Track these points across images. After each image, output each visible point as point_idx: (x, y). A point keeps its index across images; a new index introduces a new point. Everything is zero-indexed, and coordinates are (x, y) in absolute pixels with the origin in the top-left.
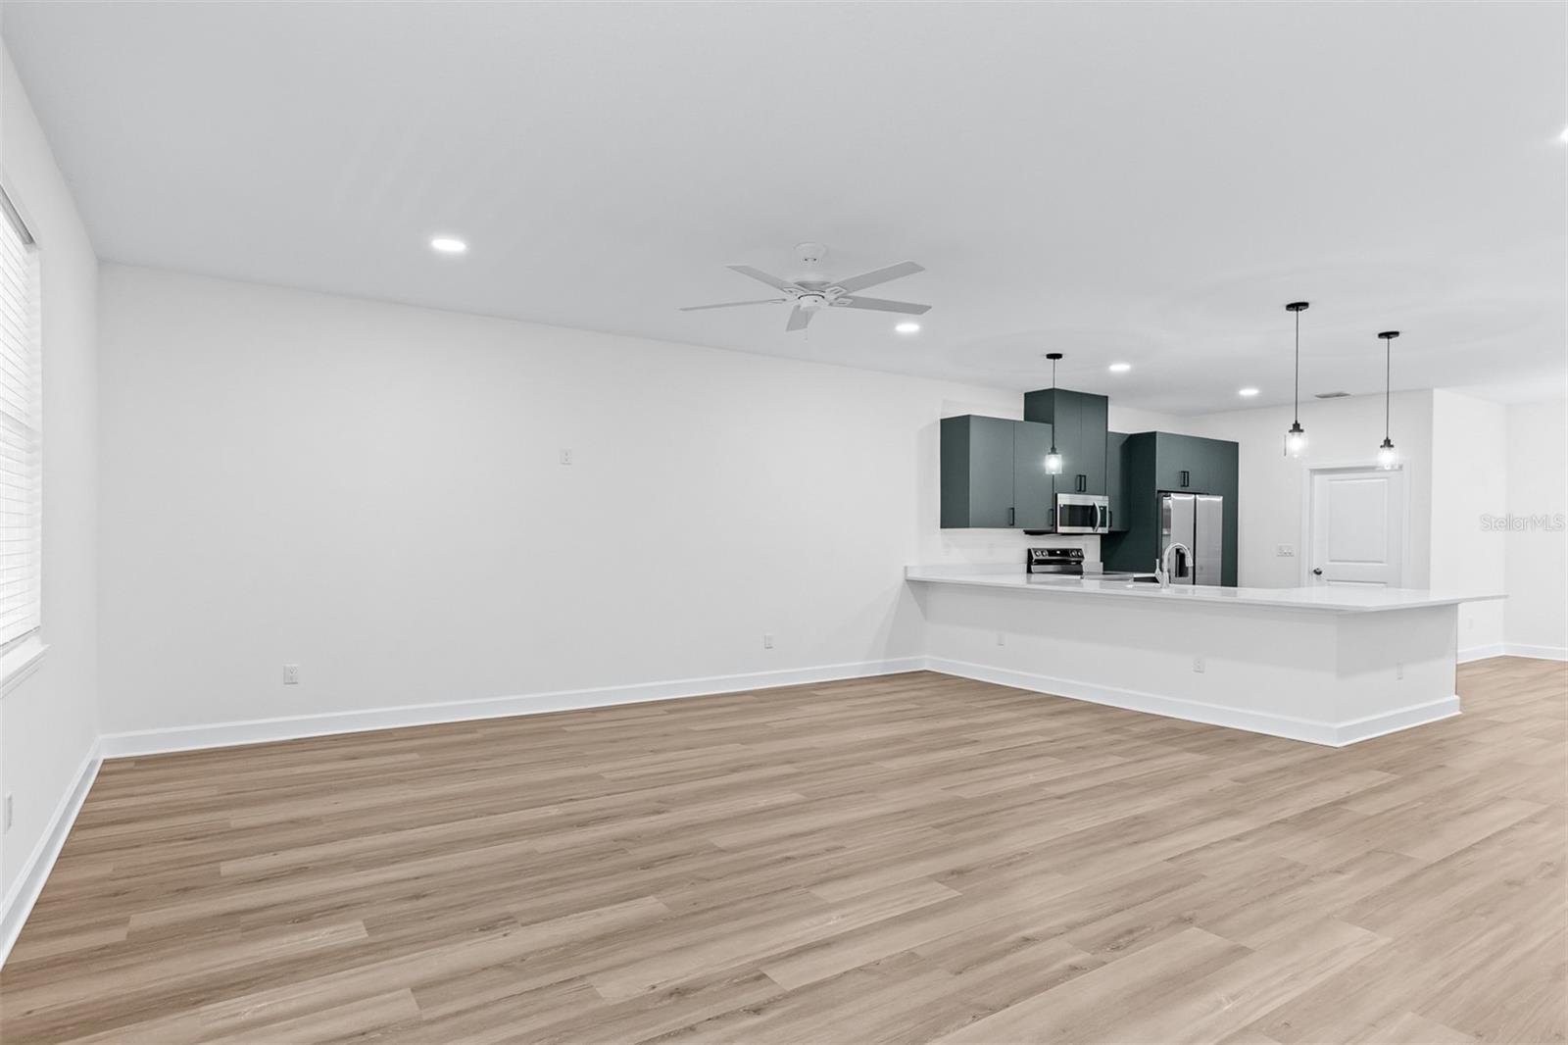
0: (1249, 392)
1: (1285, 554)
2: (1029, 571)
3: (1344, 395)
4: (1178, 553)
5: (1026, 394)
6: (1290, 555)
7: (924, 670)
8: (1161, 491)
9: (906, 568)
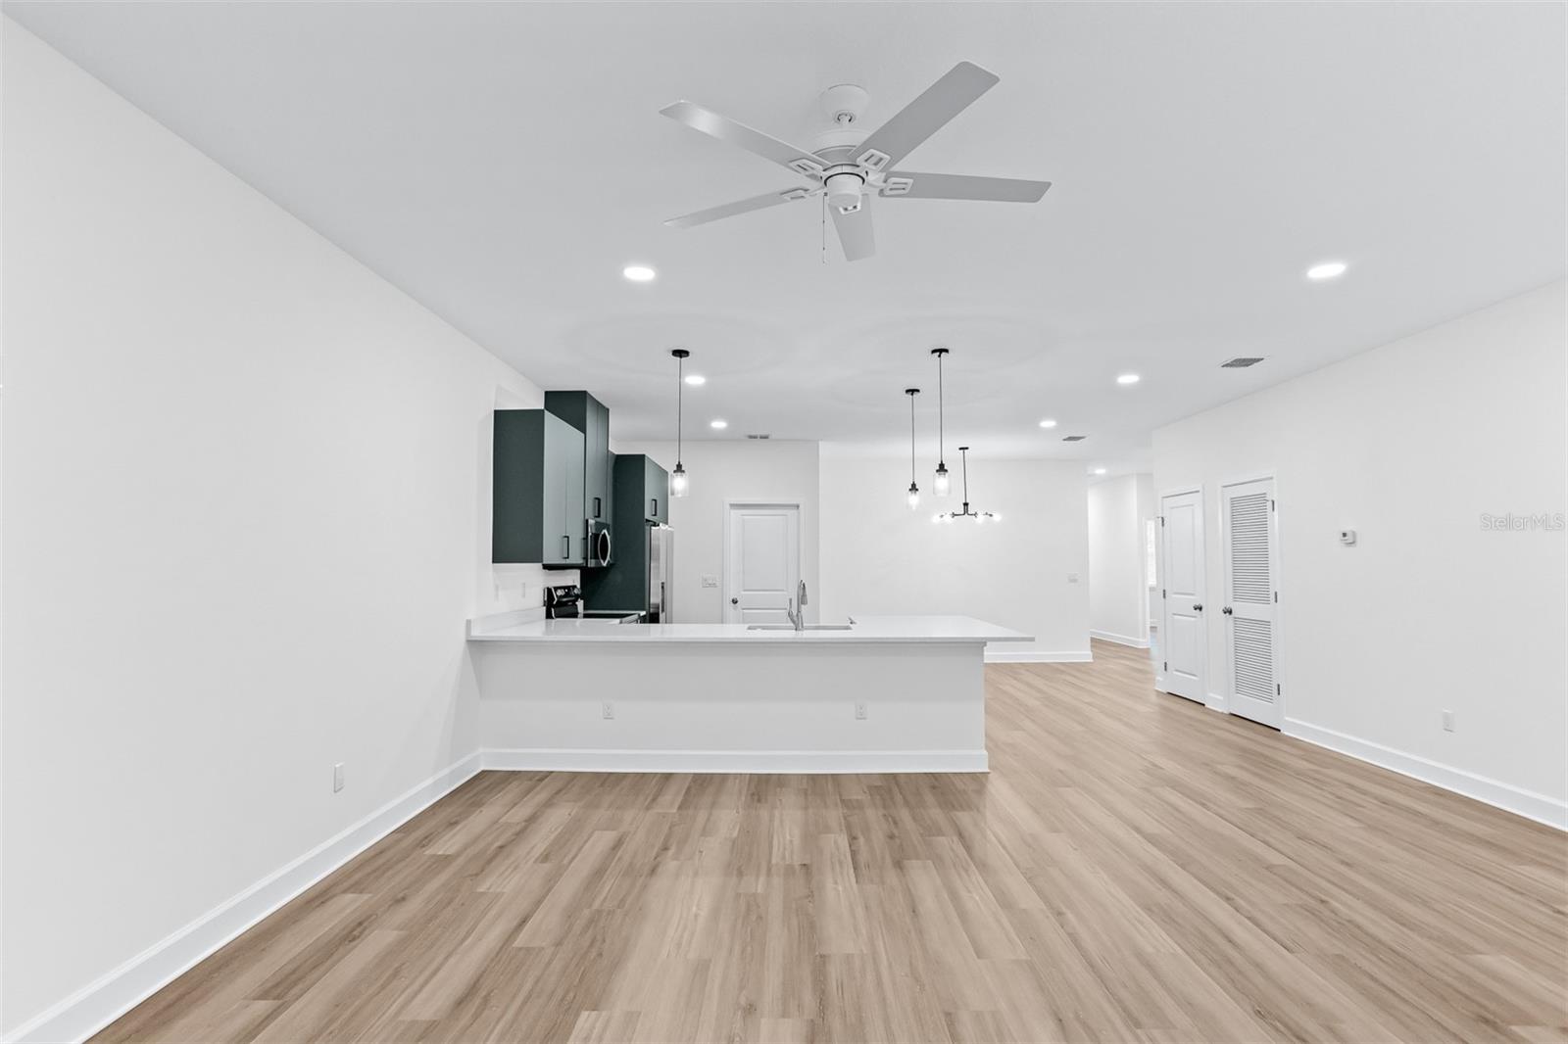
0: (719, 425)
1: (709, 585)
2: (549, 616)
3: (766, 437)
4: (663, 587)
5: (546, 393)
6: (714, 585)
7: (483, 772)
8: (647, 521)
9: (469, 622)
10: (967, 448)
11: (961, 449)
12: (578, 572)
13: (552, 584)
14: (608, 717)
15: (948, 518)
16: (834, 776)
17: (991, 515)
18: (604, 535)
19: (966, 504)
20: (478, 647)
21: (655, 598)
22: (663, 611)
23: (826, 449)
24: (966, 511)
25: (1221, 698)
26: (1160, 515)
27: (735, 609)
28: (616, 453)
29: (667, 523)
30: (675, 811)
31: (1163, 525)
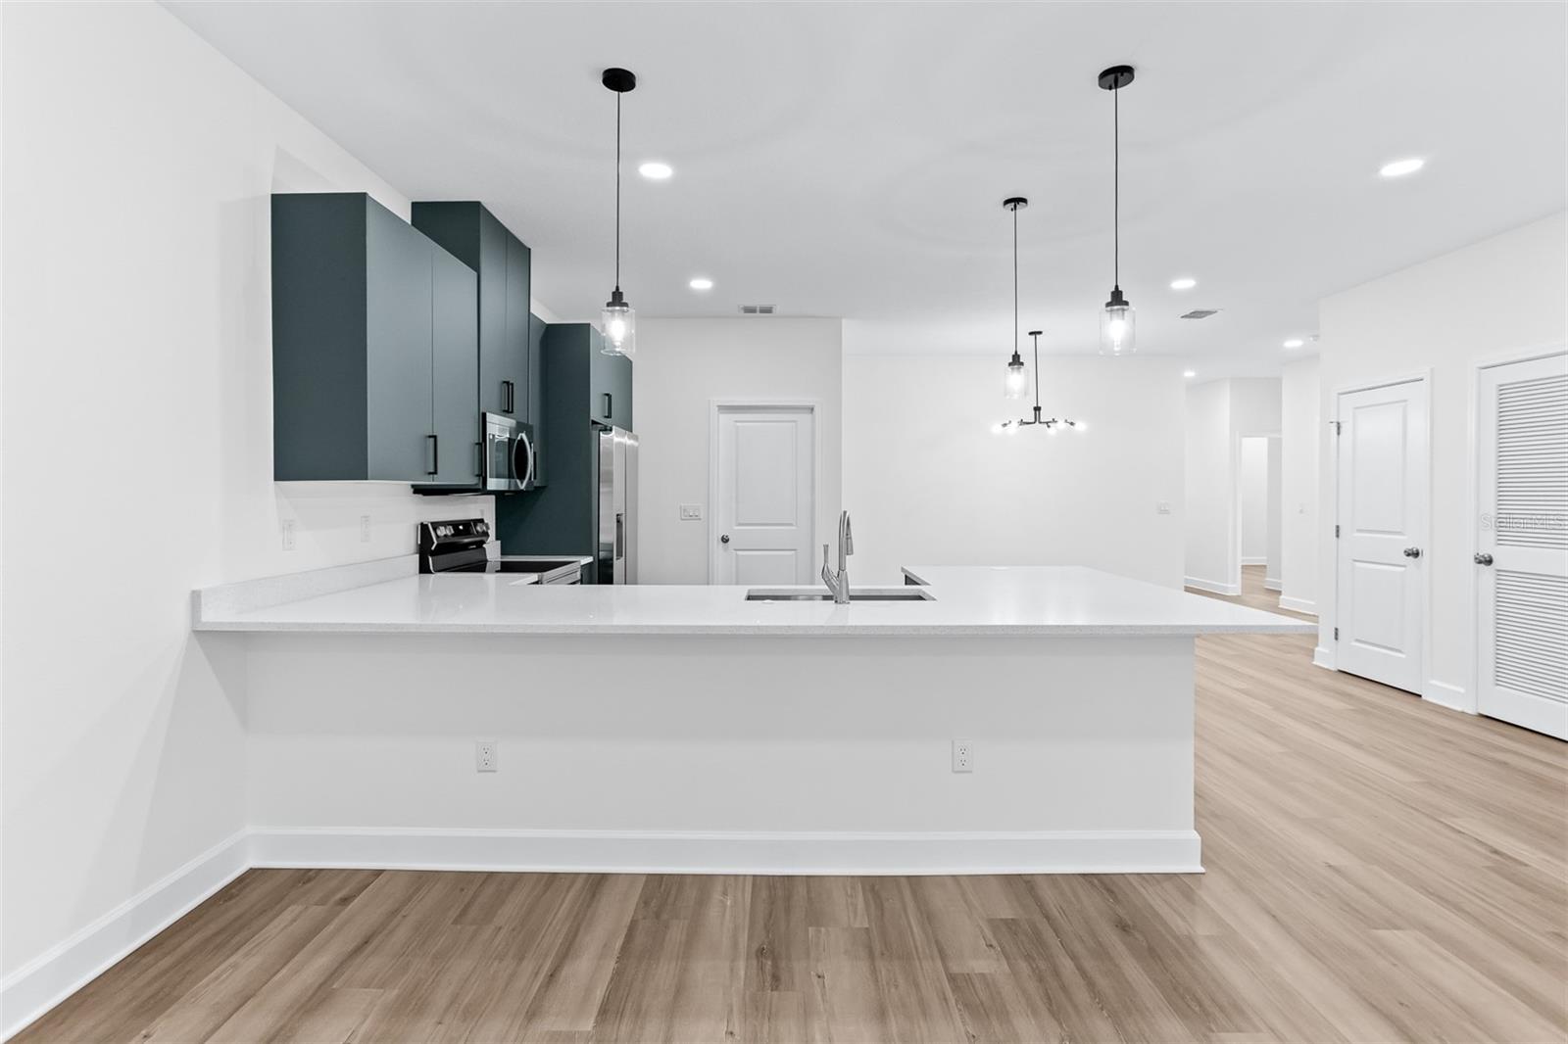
0: (701, 285)
1: (689, 516)
2: (424, 569)
3: (768, 310)
4: (618, 521)
5: (413, 203)
6: (697, 518)
7: (252, 871)
8: (594, 422)
9: (196, 597)
10: (1040, 333)
11: (1031, 333)
12: (493, 497)
13: (427, 519)
14: (486, 768)
15: (1014, 428)
16: (914, 881)
17: (1072, 424)
18: (522, 440)
19: (1037, 409)
20: (215, 642)
21: (607, 535)
22: (619, 554)
23: (852, 332)
24: (1037, 419)
25: (1462, 690)
26: (1335, 420)
27: (726, 550)
28: (547, 322)
29: (628, 427)
30: (588, 1025)
31: (1339, 434)
